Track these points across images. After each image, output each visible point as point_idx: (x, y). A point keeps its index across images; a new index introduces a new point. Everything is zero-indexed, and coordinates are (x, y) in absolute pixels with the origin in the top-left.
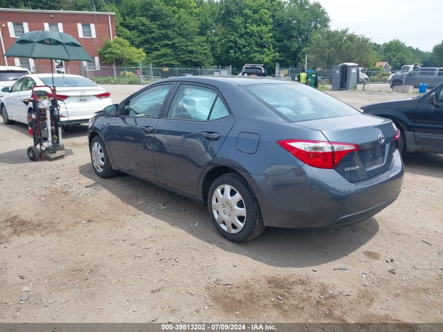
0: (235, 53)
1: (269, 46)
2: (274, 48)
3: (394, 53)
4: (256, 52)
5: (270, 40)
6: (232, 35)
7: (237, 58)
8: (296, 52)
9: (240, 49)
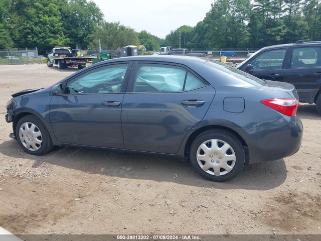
0: (33, 37)
1: (61, 33)
2: (64, 35)
3: (144, 39)
4: (51, 37)
5: (60, 28)
6: (27, 23)
7: (35, 42)
8: (82, 38)
9: (37, 35)
